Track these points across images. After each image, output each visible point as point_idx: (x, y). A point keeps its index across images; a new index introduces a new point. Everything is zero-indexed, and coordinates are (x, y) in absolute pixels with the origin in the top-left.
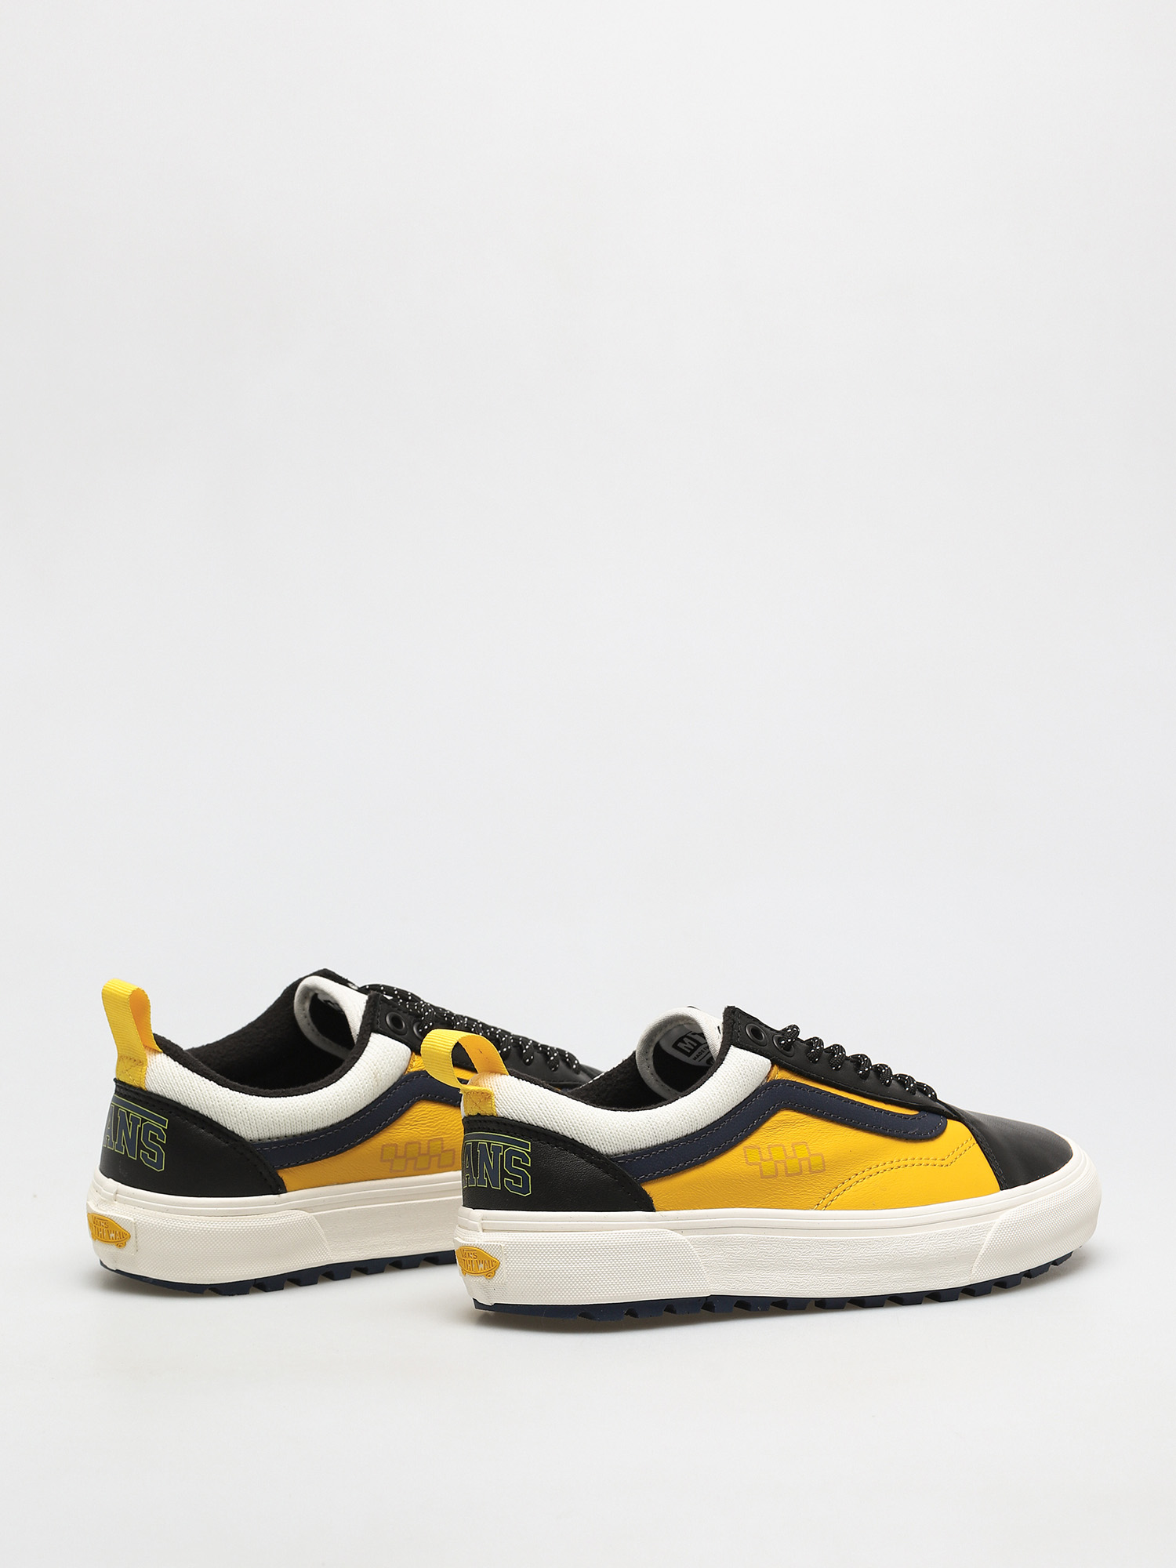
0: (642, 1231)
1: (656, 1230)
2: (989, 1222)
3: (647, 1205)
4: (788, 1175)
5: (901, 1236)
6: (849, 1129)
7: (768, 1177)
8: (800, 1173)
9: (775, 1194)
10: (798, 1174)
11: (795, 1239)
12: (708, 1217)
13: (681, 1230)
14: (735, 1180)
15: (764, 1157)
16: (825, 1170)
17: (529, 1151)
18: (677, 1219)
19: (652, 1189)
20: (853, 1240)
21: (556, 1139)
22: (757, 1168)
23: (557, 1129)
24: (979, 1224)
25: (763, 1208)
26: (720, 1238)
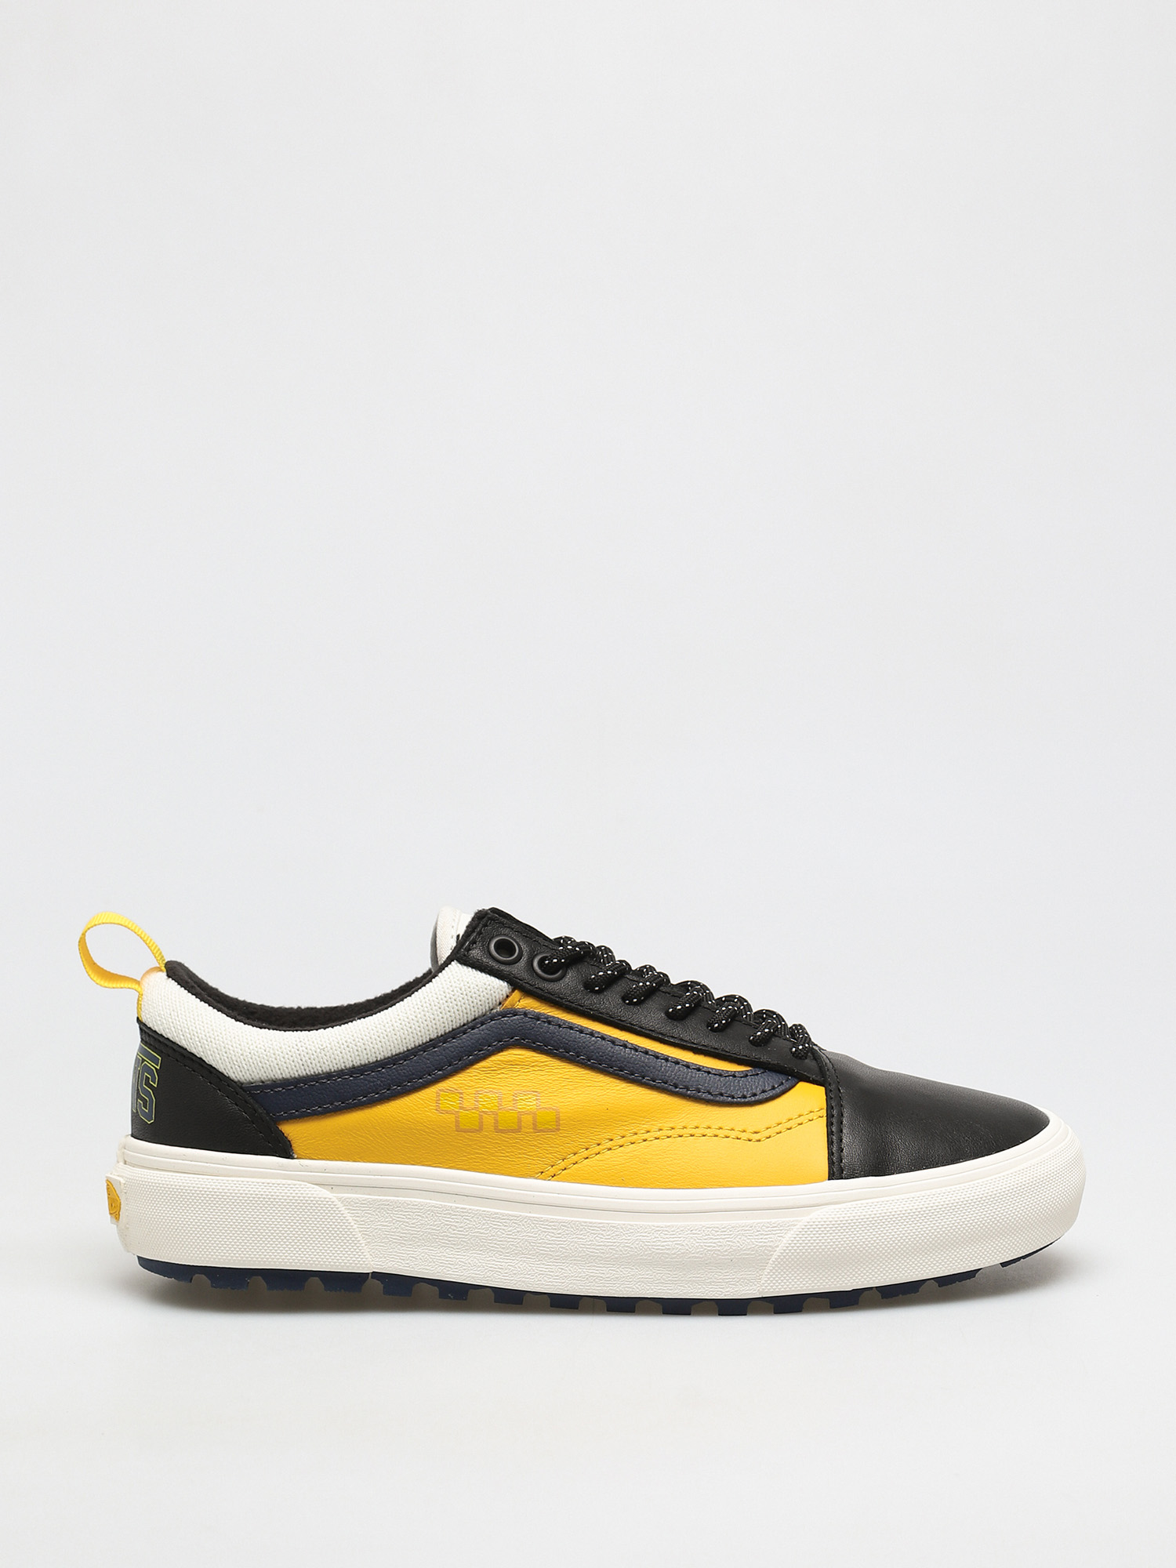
0: (268, 1181)
1: (289, 1182)
2: (792, 1219)
3: (283, 1149)
4: (497, 1130)
5: (650, 1224)
6: (618, 1081)
7: (465, 1131)
8: (518, 1130)
9: (477, 1153)
10: (513, 1131)
11: (497, 1213)
12: (370, 1173)
13: (331, 1186)
14: (417, 1130)
15: (466, 1104)
16: (558, 1130)
17: (158, 1068)
18: (325, 1171)
19: (291, 1130)
20: (580, 1222)
21: (184, 1056)
22: (452, 1118)
23: (183, 1043)
24: (773, 1221)
25: (458, 1169)
26: (386, 1200)
